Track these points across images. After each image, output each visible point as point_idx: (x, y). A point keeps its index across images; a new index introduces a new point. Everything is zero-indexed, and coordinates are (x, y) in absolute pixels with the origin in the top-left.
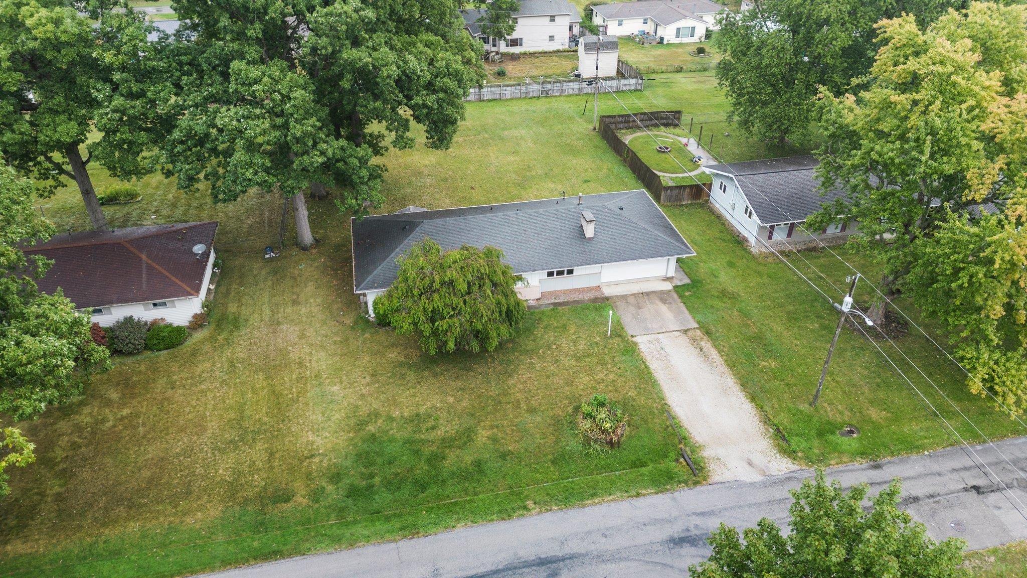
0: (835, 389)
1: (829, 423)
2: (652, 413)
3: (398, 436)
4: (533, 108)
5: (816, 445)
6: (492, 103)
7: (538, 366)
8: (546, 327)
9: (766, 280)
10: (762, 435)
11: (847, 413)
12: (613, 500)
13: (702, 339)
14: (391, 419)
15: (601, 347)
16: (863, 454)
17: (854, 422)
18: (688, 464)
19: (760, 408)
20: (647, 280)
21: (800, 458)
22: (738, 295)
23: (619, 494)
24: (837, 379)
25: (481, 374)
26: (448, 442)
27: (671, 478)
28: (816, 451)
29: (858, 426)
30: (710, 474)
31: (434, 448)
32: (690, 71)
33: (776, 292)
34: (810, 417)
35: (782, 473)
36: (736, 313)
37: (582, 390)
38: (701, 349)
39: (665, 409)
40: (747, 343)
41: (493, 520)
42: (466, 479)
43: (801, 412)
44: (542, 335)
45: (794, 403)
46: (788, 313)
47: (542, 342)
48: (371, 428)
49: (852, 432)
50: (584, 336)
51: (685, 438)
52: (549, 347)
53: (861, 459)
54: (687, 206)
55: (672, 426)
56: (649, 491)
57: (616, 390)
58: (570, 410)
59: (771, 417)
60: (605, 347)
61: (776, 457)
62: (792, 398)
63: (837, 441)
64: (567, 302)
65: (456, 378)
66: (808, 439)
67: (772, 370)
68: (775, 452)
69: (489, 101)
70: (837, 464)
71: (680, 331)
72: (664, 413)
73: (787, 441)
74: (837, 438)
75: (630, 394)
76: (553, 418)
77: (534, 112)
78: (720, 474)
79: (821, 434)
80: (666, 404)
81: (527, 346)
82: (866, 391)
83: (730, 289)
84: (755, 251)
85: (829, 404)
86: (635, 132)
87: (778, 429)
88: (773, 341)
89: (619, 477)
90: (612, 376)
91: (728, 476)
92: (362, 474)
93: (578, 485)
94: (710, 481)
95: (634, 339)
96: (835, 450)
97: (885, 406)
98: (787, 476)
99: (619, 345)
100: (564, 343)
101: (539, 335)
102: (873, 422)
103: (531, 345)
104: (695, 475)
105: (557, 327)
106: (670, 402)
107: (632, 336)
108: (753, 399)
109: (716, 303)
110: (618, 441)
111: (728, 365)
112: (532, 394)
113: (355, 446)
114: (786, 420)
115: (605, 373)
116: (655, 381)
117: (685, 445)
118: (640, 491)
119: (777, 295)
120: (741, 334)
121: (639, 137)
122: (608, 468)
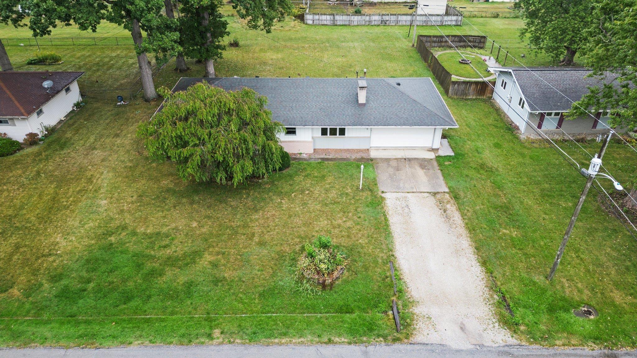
0: (579, 266)
1: (563, 299)
2: (376, 262)
3: (131, 249)
4: (371, 31)
5: (544, 320)
6: (342, 27)
7: (285, 207)
8: (306, 176)
9: (528, 161)
10: (484, 300)
11: (586, 292)
12: (302, 343)
13: (448, 202)
14: (134, 233)
15: (349, 198)
16: (596, 339)
17: (593, 303)
18: (394, 318)
19: (490, 272)
20: (413, 148)
21: (522, 332)
22: (497, 170)
23: (310, 337)
24: (582, 256)
25: (231, 206)
26: (171, 261)
27: (371, 330)
28: (543, 327)
29: (597, 307)
30: (414, 332)
31: (157, 265)
32: (505, 17)
33: (535, 171)
34: (544, 291)
35: (497, 345)
36: (489, 184)
37: (317, 231)
38: (445, 211)
39: (390, 260)
40: (492, 211)
41: (171, 343)
42: (172, 298)
43: (535, 284)
44: (301, 181)
45: (528, 273)
46: (543, 190)
47: (297, 187)
48: (113, 239)
49: (590, 313)
50: (337, 187)
51: (400, 291)
52: (302, 192)
53: (593, 345)
54: (471, 99)
55: (391, 278)
56: (343, 339)
57: (348, 236)
58: (298, 248)
59: (499, 283)
60: (354, 198)
61: (494, 327)
62: (528, 268)
63: (569, 319)
64: (335, 159)
65: (208, 207)
66: (536, 313)
67: (512, 238)
68: (494, 320)
69: (340, 25)
70: (564, 345)
71: (430, 193)
72: (387, 264)
73: (511, 312)
74: (571, 317)
75: (360, 241)
76: (278, 253)
77: (371, 33)
78: (425, 334)
79: (551, 310)
80: (393, 255)
81: (282, 188)
82: (613, 273)
83: (490, 164)
84: (523, 137)
85: (568, 280)
86: (445, 50)
87: (504, 297)
88: (521, 212)
89: (319, 321)
90: (349, 224)
91: (433, 338)
92: (81, 277)
93: (274, 321)
94: (412, 340)
95: (383, 195)
96: (564, 330)
97: (632, 291)
98: (502, 349)
99: (366, 198)
100: (317, 191)
101: (297, 181)
102: (615, 306)
103: (287, 188)
104: (397, 331)
105: (316, 177)
106: (397, 254)
107: (383, 192)
108: (484, 263)
109: (472, 173)
110: (332, 284)
111: (468, 228)
112: (269, 229)
113: (90, 252)
114: (515, 289)
115: (344, 219)
116: (390, 233)
117: (398, 298)
118: (333, 338)
119: (535, 174)
120: (489, 202)
121: (448, 53)
122: (313, 309)
